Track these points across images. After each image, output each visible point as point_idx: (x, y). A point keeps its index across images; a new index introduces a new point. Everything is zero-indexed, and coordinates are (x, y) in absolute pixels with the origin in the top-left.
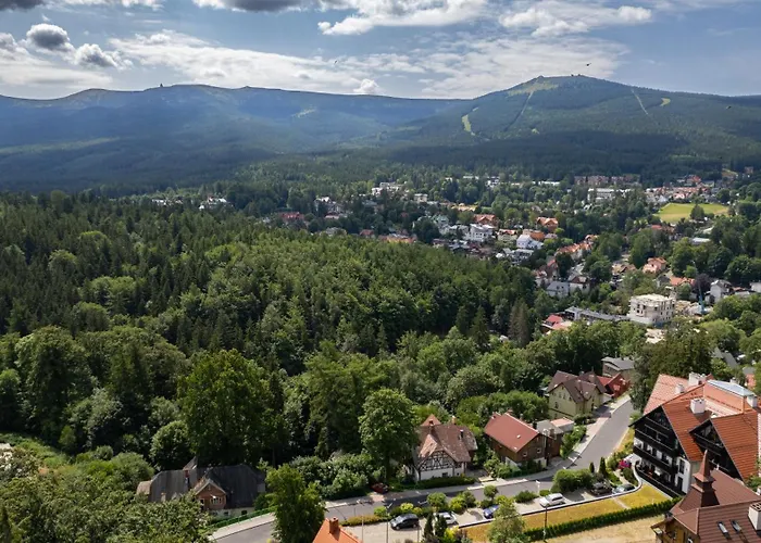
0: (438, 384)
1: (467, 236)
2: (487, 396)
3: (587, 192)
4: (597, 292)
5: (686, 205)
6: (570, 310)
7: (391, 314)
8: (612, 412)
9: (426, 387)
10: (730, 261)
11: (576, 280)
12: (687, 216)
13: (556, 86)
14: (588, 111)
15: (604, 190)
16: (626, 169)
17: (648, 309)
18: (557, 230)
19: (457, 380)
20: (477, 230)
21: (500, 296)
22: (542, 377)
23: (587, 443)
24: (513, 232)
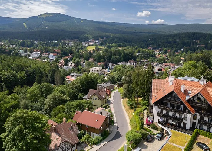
0: (39, 104)
1: (32, 56)
2: (64, 105)
3: (66, 44)
4: (78, 68)
5: (93, 46)
6: (72, 74)
7: (8, 81)
8: (112, 102)
9: (34, 106)
10: (112, 57)
11: (71, 66)
12: (94, 49)
13: (52, 16)
14: (62, 23)
15: (71, 43)
16: (75, 38)
17: (95, 71)
18: (61, 52)
19: (49, 100)
20: (35, 54)
21: (49, 71)
22: (78, 94)
23: (114, 116)
24: (47, 54)
